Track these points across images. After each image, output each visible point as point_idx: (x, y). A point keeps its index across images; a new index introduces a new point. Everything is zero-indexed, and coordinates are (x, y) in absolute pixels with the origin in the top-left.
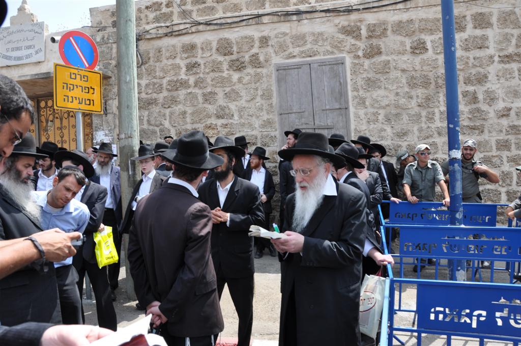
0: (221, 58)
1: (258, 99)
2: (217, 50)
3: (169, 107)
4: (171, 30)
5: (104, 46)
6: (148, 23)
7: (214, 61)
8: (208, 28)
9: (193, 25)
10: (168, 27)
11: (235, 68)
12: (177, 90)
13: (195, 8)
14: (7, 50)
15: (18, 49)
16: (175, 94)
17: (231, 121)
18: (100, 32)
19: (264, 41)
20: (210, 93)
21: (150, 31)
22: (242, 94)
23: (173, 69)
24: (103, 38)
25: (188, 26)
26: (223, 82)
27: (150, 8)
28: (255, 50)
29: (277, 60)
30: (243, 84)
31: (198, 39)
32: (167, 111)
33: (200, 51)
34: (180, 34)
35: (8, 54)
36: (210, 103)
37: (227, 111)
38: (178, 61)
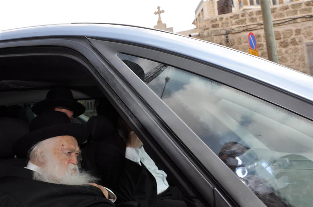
1: (297, 61)
4: (246, 28)
5: (209, 37)
6: (232, 25)
9: (258, 25)
10: (244, 27)
11: (283, 46)
18: (205, 31)
19: (298, 31)
21: (235, 29)
22: (288, 59)
24: (208, 33)
25: (256, 26)
27: (233, 17)
28: (293, 37)
29: (306, 41)
30: (289, 54)
31: (261, 32)
33: (263, 38)
34: (252, 30)
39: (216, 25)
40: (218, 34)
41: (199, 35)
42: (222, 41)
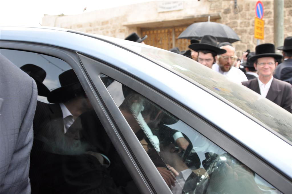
35: (163, 6)
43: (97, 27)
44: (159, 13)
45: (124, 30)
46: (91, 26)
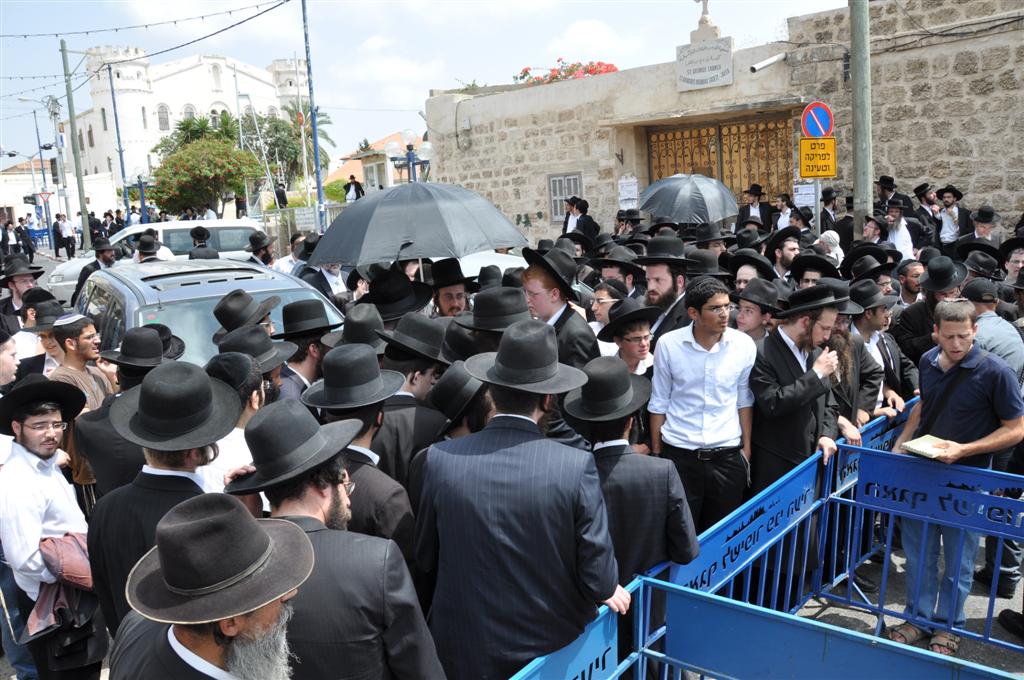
0: (959, 79)
1: (1008, 130)
2: (955, 68)
3: (888, 140)
4: (893, 44)
7: (949, 83)
8: (944, 40)
9: (923, 37)
10: (888, 40)
11: (978, 91)
12: (899, 119)
13: (926, 13)
14: (689, 72)
15: (701, 70)
16: (896, 124)
17: (968, 158)
18: (801, 48)
20: (942, 124)
22: (985, 125)
23: (895, 93)
24: (805, 56)
25: (916, 38)
26: (960, 109)
28: (1008, 67)
30: (988, 112)
31: (928, 55)
32: (886, 146)
33: (931, 70)
34: (905, 48)
35: (689, 77)
36: (942, 136)
37: (964, 146)
38: (901, 83)
39: (826, 33)
40: (828, 58)
41: (785, 59)
42: (835, 74)
43: (549, 125)
44: (682, 92)
45: (607, 133)
46: (535, 123)
